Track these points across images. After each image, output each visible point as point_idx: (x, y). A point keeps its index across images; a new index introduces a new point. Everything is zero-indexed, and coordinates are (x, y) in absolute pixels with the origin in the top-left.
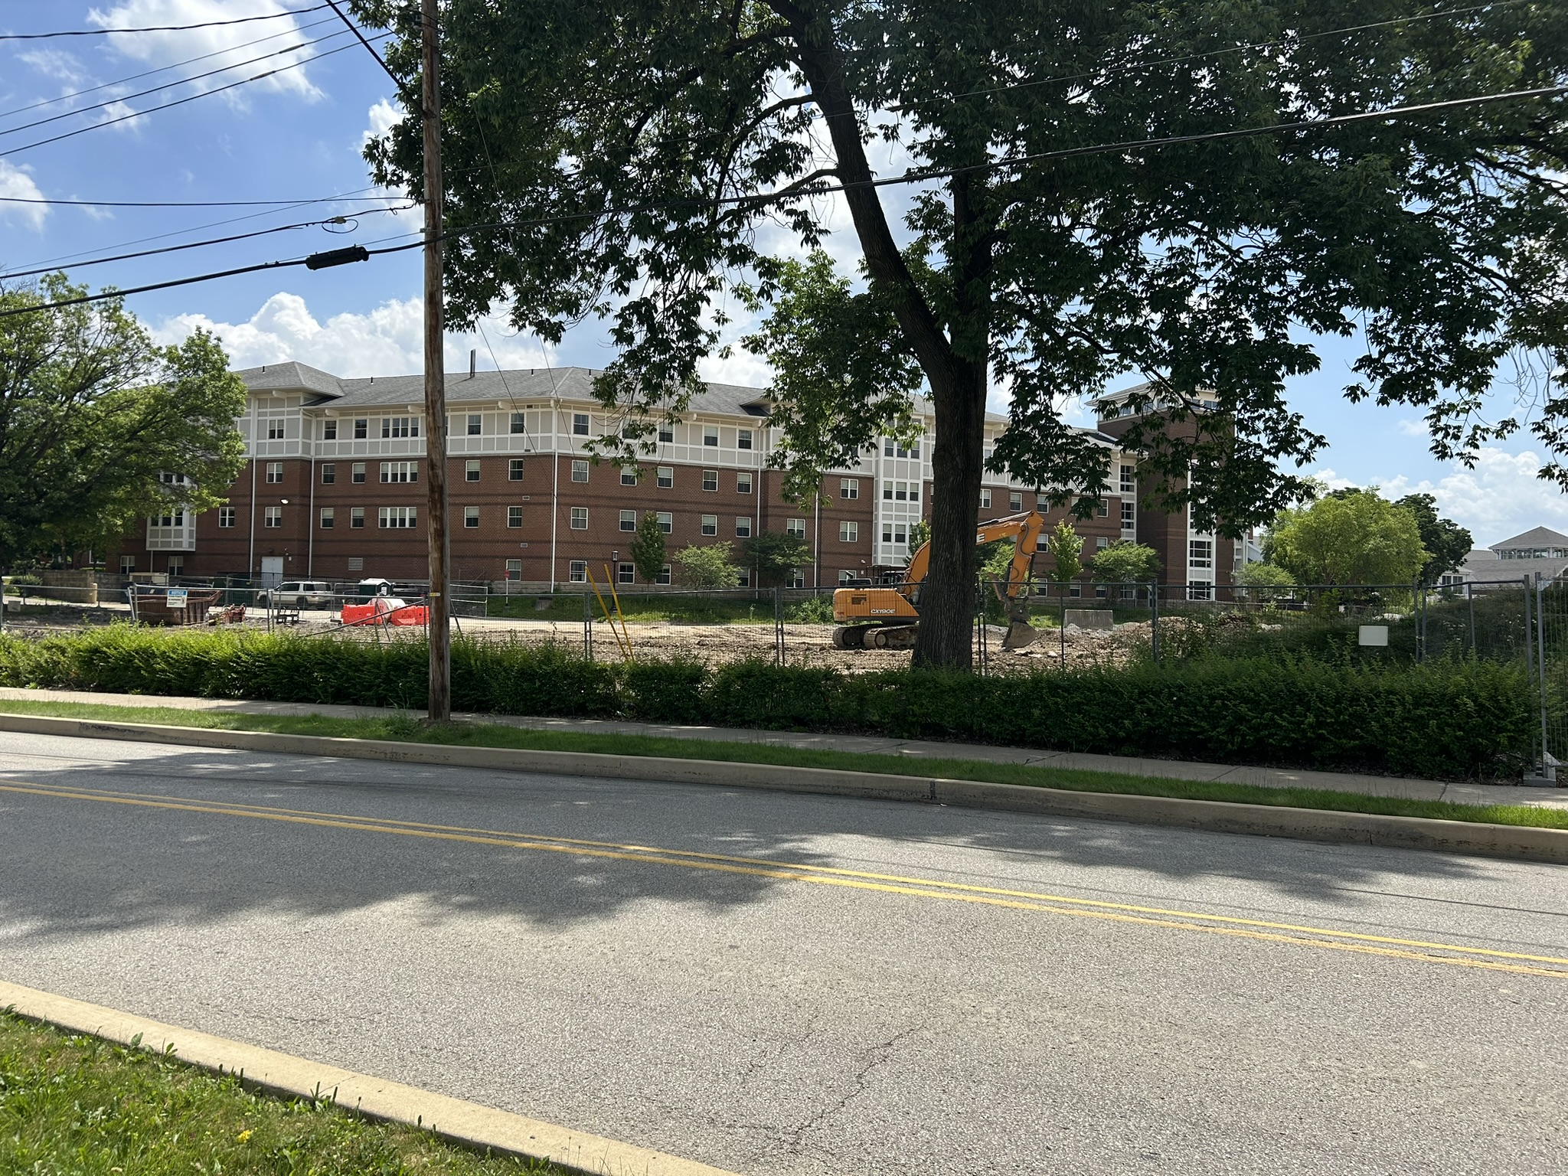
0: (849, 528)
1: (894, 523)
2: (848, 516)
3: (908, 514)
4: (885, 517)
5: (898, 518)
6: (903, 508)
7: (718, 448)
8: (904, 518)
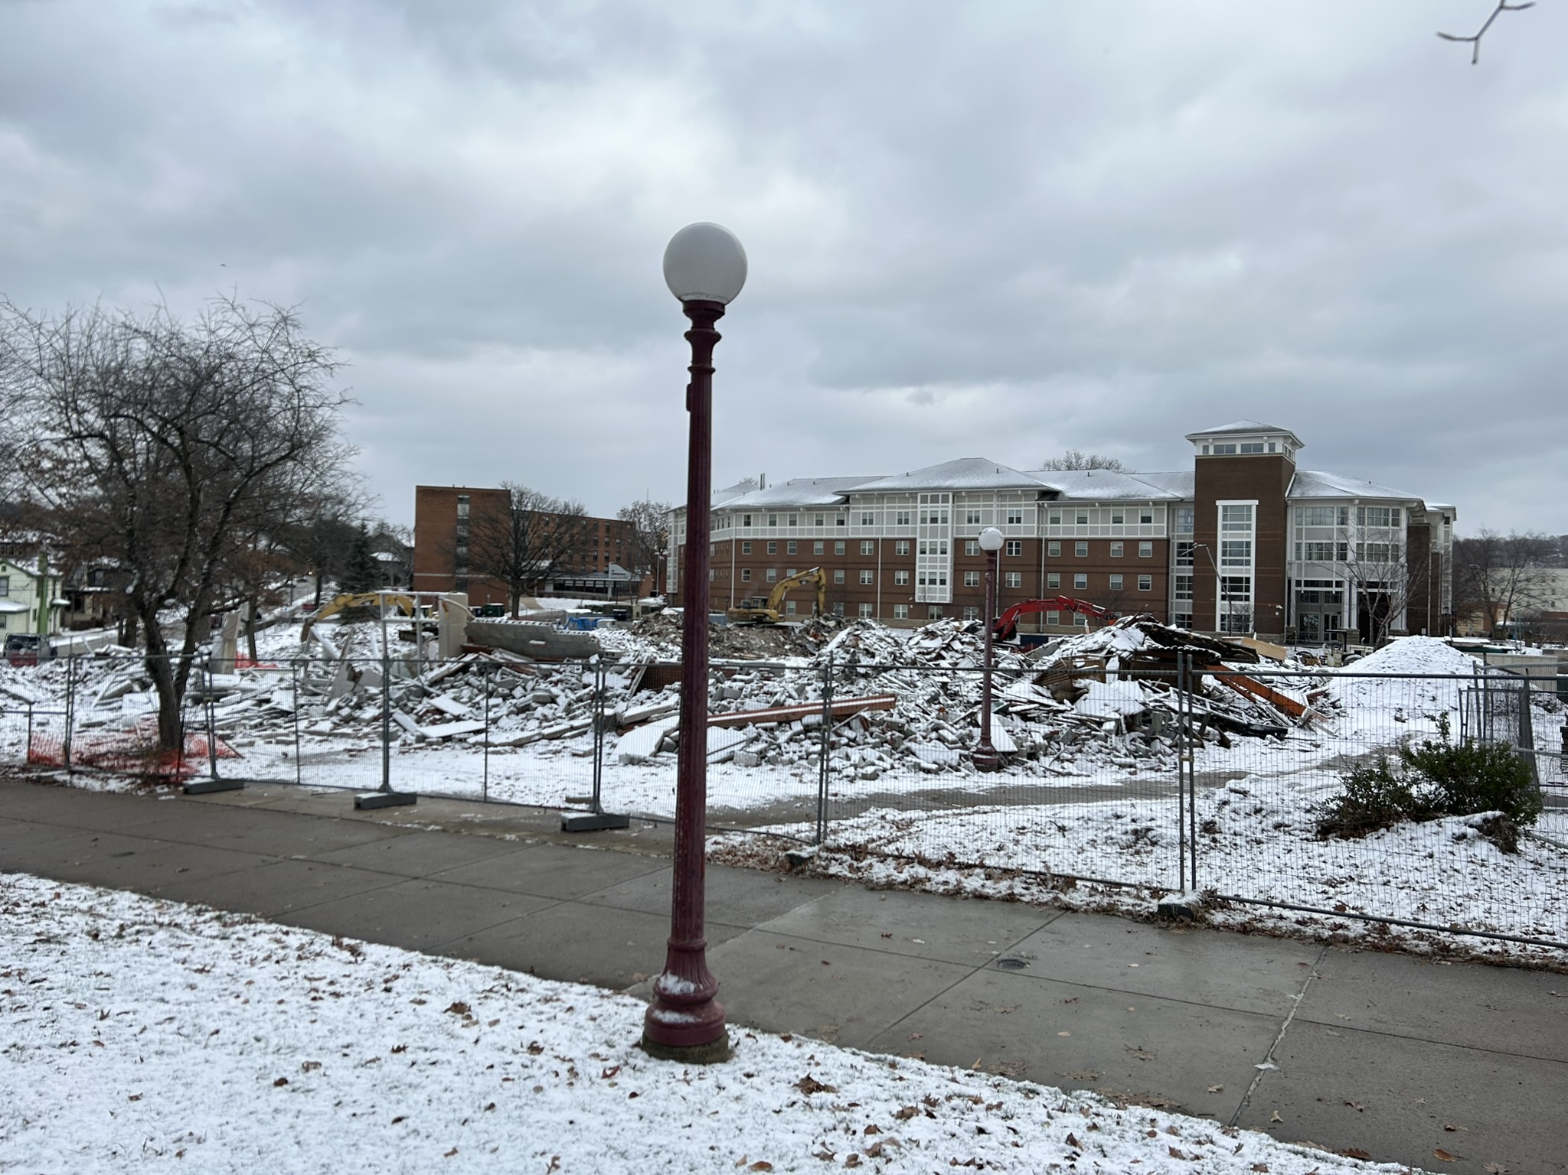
0: (902, 575)
1: (928, 571)
2: (901, 567)
3: (938, 564)
4: (920, 567)
5: (931, 567)
6: (935, 560)
7: (824, 527)
8: (935, 567)
